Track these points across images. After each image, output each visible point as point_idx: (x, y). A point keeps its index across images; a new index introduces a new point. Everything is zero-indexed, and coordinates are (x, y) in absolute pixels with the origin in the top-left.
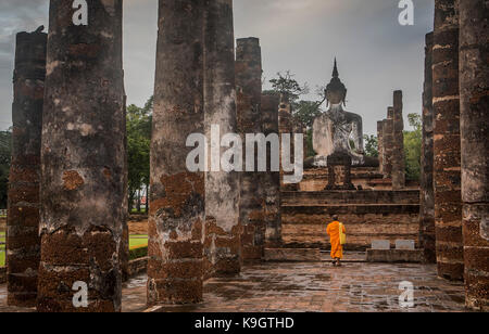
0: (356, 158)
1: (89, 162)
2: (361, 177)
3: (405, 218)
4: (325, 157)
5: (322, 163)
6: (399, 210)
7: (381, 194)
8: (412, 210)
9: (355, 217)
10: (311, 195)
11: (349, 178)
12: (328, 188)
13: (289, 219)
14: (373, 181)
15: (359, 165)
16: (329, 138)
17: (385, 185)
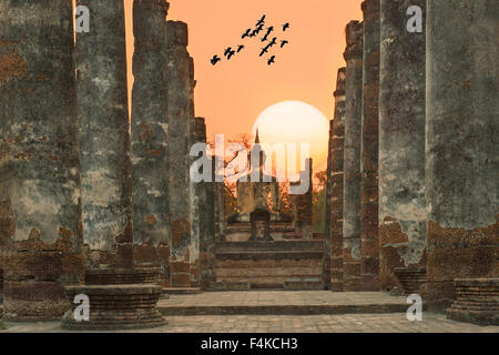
0: (274, 215)
1: (158, 210)
2: (277, 231)
3: (312, 262)
4: (248, 213)
5: (245, 218)
6: (307, 256)
7: (293, 244)
8: (318, 256)
9: (273, 262)
10: (238, 244)
11: (268, 232)
12: (251, 238)
13: (220, 263)
14: (288, 234)
15: (276, 222)
16: (251, 197)
17: (296, 237)
